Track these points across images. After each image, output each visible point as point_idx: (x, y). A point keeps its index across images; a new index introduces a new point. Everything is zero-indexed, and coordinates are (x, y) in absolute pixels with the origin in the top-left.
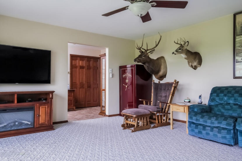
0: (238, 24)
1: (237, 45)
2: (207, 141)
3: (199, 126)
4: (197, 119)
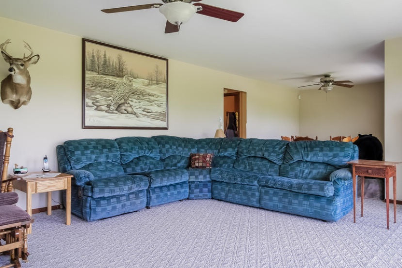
0: (88, 54)
1: (87, 83)
2: (120, 217)
3: (112, 200)
4: (110, 190)
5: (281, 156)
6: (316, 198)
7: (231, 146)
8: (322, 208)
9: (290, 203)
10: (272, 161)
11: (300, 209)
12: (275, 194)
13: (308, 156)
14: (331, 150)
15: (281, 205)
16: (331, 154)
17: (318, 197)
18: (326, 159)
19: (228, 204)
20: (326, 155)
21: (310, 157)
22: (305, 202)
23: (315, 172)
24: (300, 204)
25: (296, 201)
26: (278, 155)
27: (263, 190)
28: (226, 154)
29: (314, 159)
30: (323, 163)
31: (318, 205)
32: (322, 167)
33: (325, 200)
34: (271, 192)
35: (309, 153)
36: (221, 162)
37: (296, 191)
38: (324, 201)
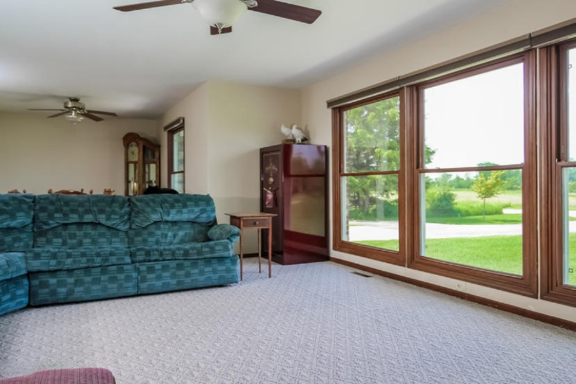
5: (126, 217)
6: (219, 261)
7: (21, 210)
8: (228, 271)
9: (188, 275)
10: (114, 226)
11: (201, 279)
12: (165, 268)
13: (168, 214)
14: (197, 205)
15: (174, 282)
16: (197, 209)
17: (221, 259)
18: (192, 216)
19: (74, 307)
20: (192, 211)
21: (171, 215)
22: (207, 269)
23: (181, 233)
24: (202, 273)
25: (196, 271)
26: (122, 216)
27: (143, 268)
28: (13, 224)
29: (177, 218)
30: (188, 222)
31: (223, 268)
32: (188, 226)
33: (229, 261)
34: (158, 266)
35: (170, 210)
36: (8, 239)
37: (195, 258)
38: (228, 263)
